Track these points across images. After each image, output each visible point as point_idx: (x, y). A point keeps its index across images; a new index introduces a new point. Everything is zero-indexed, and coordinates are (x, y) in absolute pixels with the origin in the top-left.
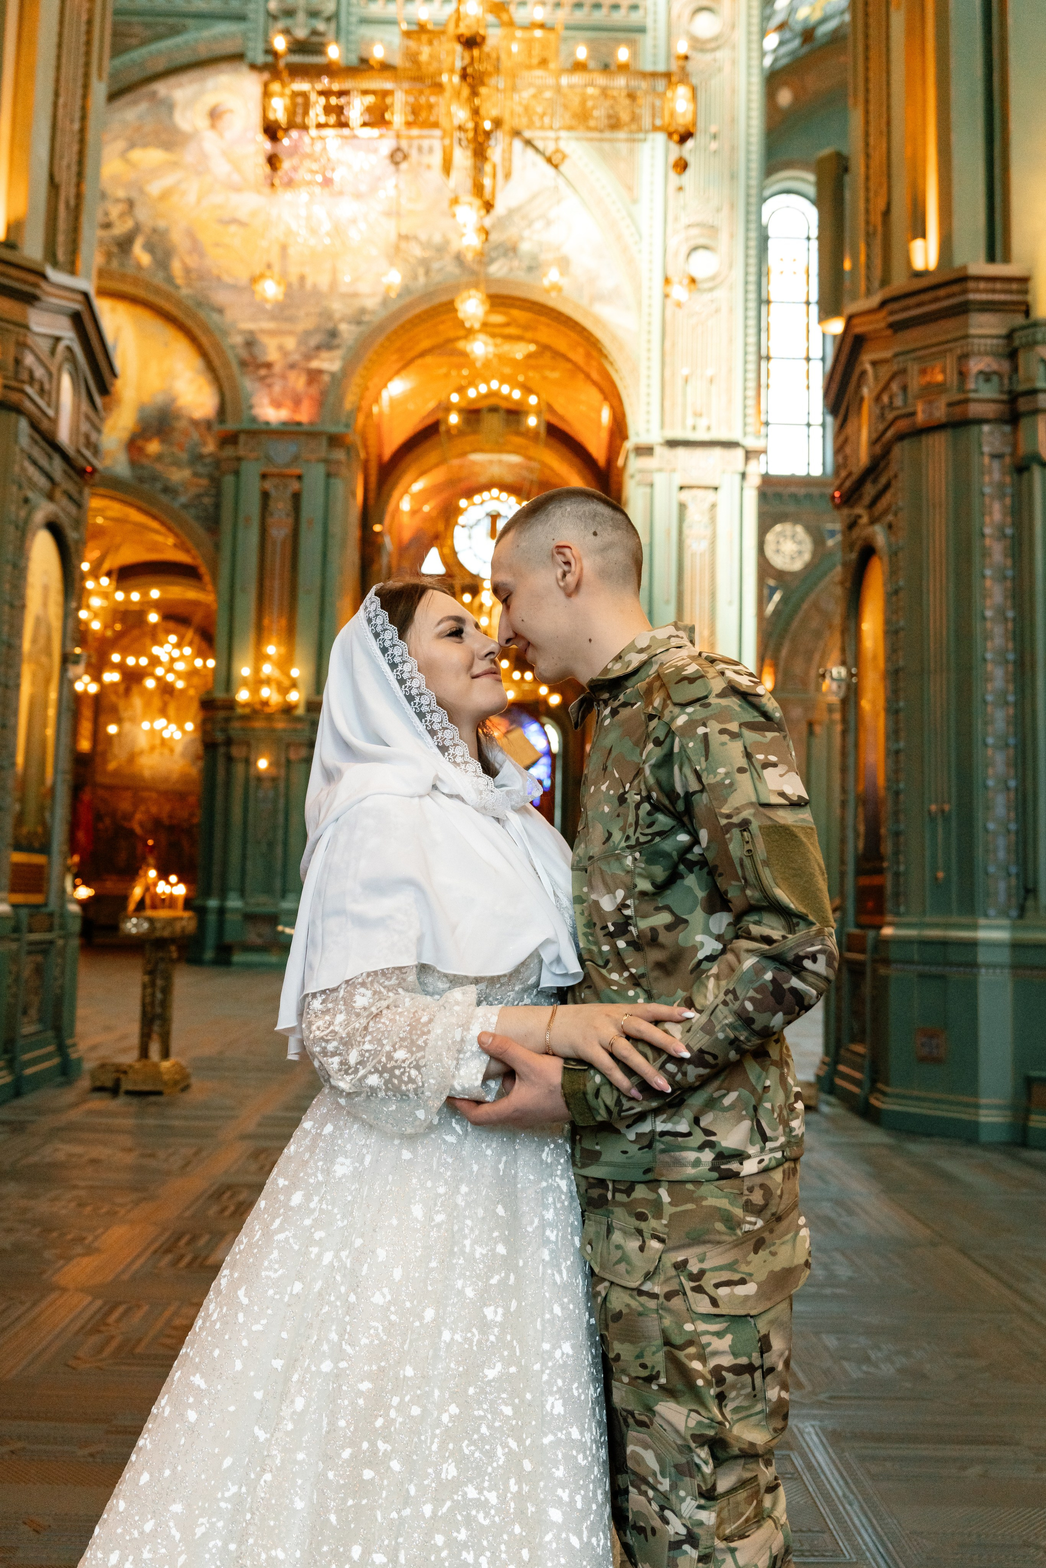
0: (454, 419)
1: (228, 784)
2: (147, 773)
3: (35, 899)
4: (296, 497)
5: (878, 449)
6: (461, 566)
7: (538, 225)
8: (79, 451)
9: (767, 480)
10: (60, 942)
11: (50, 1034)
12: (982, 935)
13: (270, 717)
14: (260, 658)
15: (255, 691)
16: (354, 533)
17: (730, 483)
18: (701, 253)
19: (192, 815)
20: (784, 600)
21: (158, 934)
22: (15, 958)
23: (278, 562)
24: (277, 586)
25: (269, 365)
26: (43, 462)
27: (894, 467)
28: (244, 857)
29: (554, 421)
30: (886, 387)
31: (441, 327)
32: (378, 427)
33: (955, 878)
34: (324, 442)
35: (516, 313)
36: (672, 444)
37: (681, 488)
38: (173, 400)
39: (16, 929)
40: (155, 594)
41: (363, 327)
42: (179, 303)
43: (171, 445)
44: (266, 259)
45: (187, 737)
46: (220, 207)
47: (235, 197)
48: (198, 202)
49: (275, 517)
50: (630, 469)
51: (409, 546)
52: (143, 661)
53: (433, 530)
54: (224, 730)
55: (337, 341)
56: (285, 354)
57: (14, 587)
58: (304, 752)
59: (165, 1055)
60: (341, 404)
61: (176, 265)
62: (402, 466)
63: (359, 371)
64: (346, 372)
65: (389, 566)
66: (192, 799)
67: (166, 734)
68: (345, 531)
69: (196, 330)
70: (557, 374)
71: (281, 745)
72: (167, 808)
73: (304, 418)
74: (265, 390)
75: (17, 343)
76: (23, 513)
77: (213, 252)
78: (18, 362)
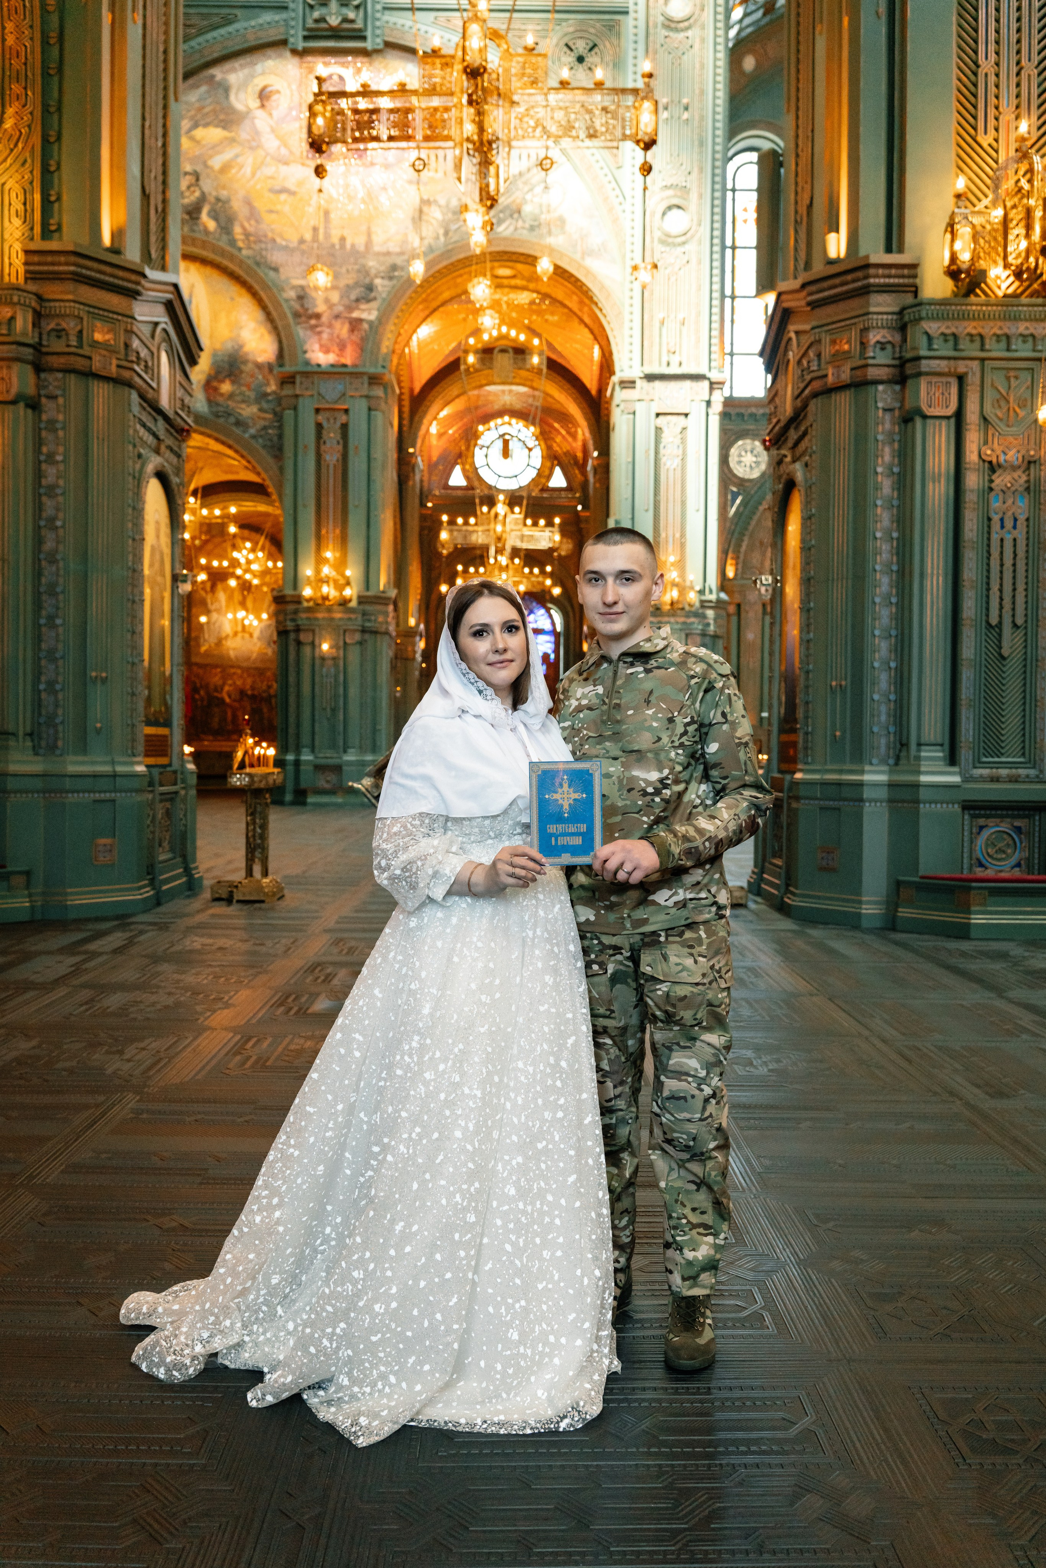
0: (471, 359)
1: (298, 663)
2: (232, 654)
3: (163, 761)
4: (345, 427)
5: (799, 403)
6: (480, 479)
8: (176, 413)
9: (729, 402)
10: (183, 792)
11: (179, 860)
12: (867, 777)
13: (329, 610)
14: (320, 561)
15: (317, 588)
16: (393, 455)
17: (698, 410)
18: (675, 211)
19: (269, 687)
20: (744, 504)
21: (256, 786)
22: (151, 805)
23: (331, 480)
24: (331, 501)
25: (318, 316)
26: (150, 424)
27: (810, 418)
28: (312, 722)
29: (554, 357)
30: (805, 354)
31: (459, 280)
32: (410, 365)
33: (848, 736)
34: (366, 379)
35: (520, 266)
36: (650, 378)
37: (658, 415)
38: (241, 347)
39: (151, 784)
40: (233, 510)
41: (394, 282)
42: (241, 263)
43: (240, 385)
44: (312, 223)
45: (263, 625)
46: (272, 178)
47: (283, 169)
48: (254, 174)
49: (328, 445)
50: (617, 399)
51: (436, 464)
52: (225, 564)
53: (457, 451)
54: (293, 620)
55: (373, 295)
56: (331, 306)
57: (135, 525)
58: (358, 637)
59: (265, 874)
60: (379, 349)
61: (237, 230)
62: (430, 397)
63: (393, 320)
64: (382, 320)
65: (422, 481)
66: (269, 674)
67: (247, 622)
68: (385, 455)
69: (256, 287)
70: (556, 318)
71: (340, 631)
72: (249, 681)
73: (348, 361)
74: (316, 338)
75: (126, 330)
76: (138, 466)
77: (268, 218)
78: (127, 346)
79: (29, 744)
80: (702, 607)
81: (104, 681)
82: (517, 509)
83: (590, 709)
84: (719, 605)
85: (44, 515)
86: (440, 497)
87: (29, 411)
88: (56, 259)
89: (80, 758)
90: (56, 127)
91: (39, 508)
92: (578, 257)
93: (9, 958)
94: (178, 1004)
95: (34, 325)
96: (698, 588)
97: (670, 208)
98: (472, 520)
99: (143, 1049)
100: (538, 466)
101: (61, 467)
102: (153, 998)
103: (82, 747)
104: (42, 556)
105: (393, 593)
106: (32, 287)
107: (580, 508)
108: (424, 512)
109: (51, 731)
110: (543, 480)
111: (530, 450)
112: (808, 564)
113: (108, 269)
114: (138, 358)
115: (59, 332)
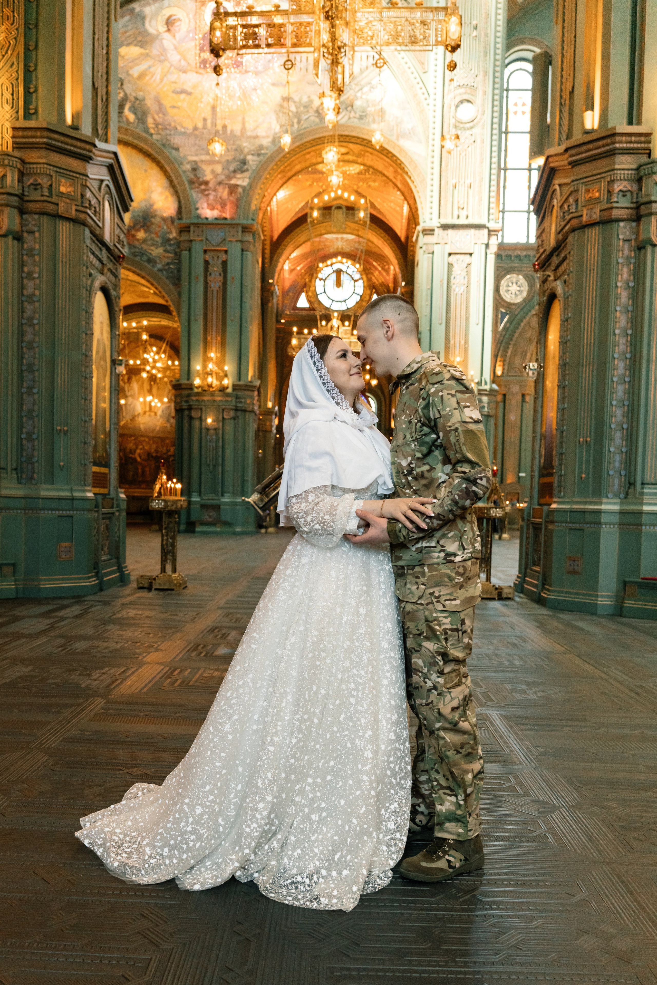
0: (315, 214)
1: (190, 432)
2: (142, 426)
3: (105, 491)
4: (224, 264)
5: (560, 237)
6: (320, 303)
7: (366, 89)
8: (115, 245)
9: (501, 246)
10: (117, 514)
11: (114, 560)
12: (604, 507)
13: (212, 394)
14: (206, 359)
15: (204, 379)
16: (258, 284)
17: (479, 251)
18: (466, 104)
20: (510, 321)
21: (169, 508)
22: (97, 521)
23: (215, 303)
24: (214, 317)
25: (206, 183)
26: (97, 253)
27: (569, 247)
28: (200, 473)
29: (375, 213)
30: (566, 200)
31: (308, 156)
32: (271, 219)
33: (591, 477)
34: (240, 229)
35: (351, 146)
36: (445, 227)
37: (450, 254)
38: (152, 205)
39: (97, 506)
40: (145, 323)
41: (261, 157)
42: (153, 145)
43: (151, 233)
44: (203, 115)
45: (164, 406)
46: (175, 82)
48: (162, 80)
49: (213, 276)
50: (420, 243)
51: (289, 291)
52: (138, 362)
53: (303, 282)
54: (187, 401)
55: (246, 167)
56: (216, 175)
57: (86, 323)
58: (232, 414)
59: (174, 571)
60: (249, 207)
61: (150, 121)
62: (285, 243)
63: (260, 185)
64: (251, 186)
65: (278, 304)
66: (168, 441)
67: (153, 404)
68: (253, 284)
69: (163, 162)
70: (376, 184)
71: (220, 409)
72: (154, 446)
73: (228, 216)
74: (205, 199)
75: (82, 185)
76: (89, 282)
77: (172, 112)
78: (82, 196)
79: (15, 476)
81: (66, 433)
82: (347, 323)
84: (491, 393)
85: (25, 316)
86: (291, 315)
87: (16, 242)
88: (34, 133)
89: (50, 487)
90: (34, 39)
91: (22, 310)
92: (394, 138)
93: (5, 619)
94: (122, 648)
95: (19, 181)
96: (477, 380)
97: (462, 102)
98: (315, 329)
99: (104, 673)
100: (361, 293)
101: (37, 282)
102: (106, 644)
103: (51, 479)
104: (24, 345)
105: (257, 383)
106: (17, 154)
108: (279, 326)
109: (30, 467)
111: (355, 281)
112: (564, 353)
113: (70, 141)
114: (90, 204)
115: (36, 186)
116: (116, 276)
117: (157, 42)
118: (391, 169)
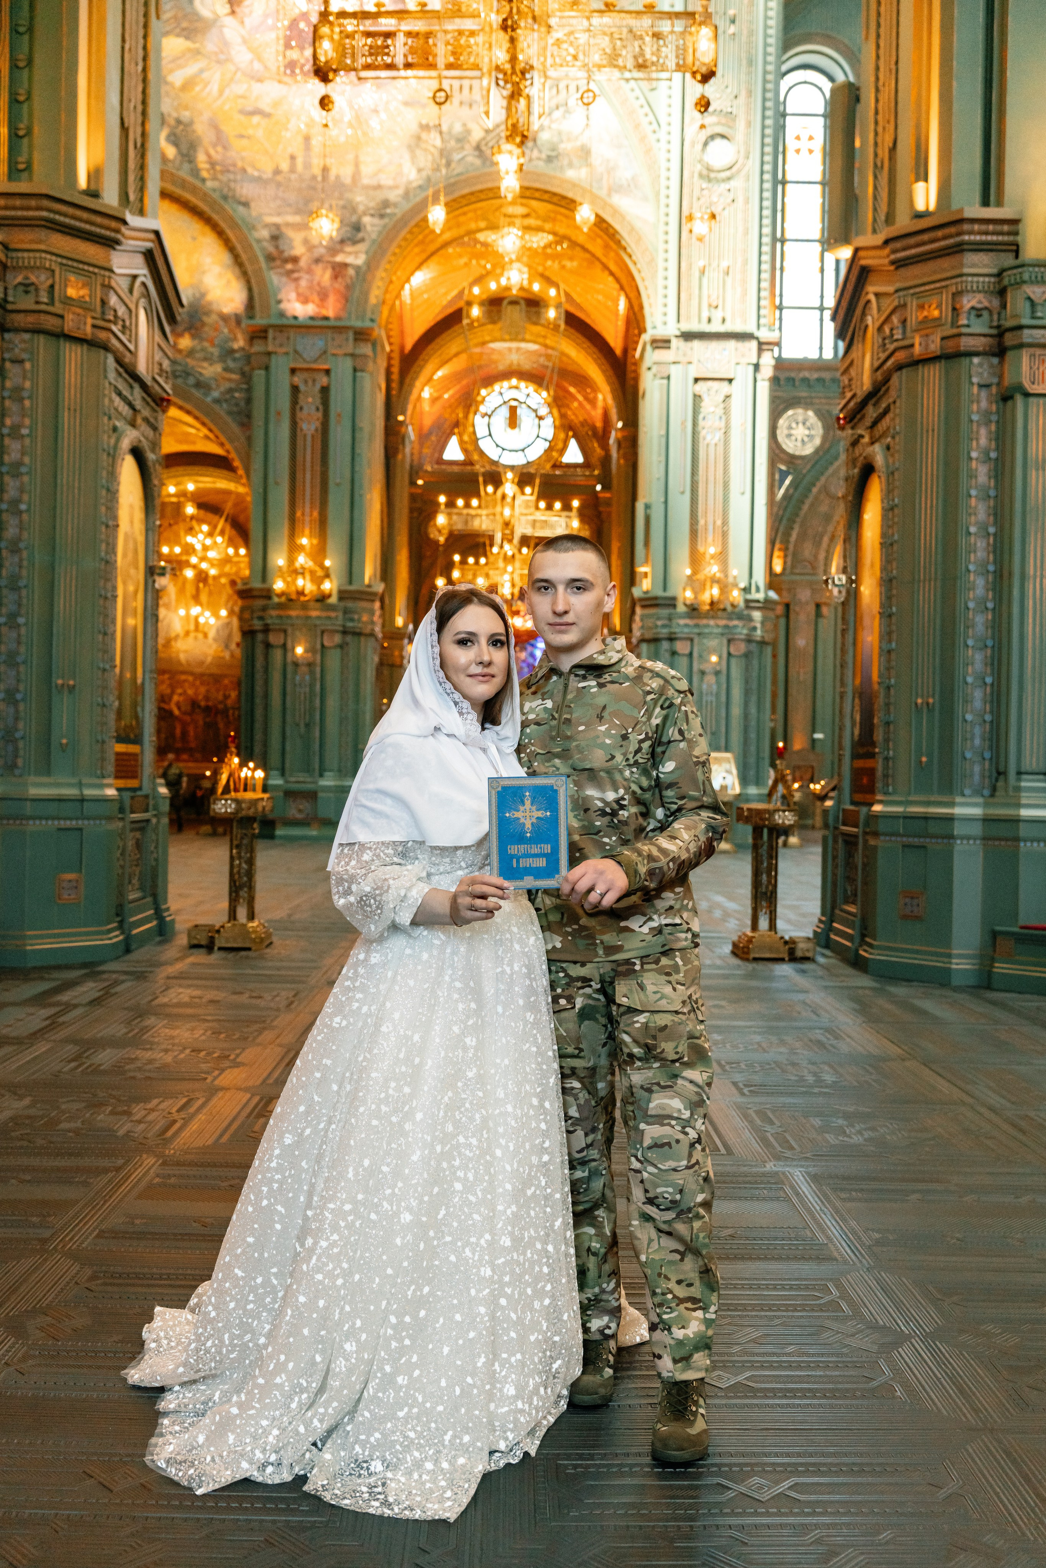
0: (475, 311)
1: (266, 670)
3: (133, 783)
4: (325, 391)
5: (879, 376)
6: (481, 453)
7: (557, 114)
8: (154, 379)
9: (781, 365)
10: (154, 821)
11: (149, 899)
12: (958, 811)
13: (305, 606)
14: (294, 548)
15: (291, 581)
16: (380, 425)
17: (744, 375)
18: (719, 141)
20: (794, 485)
21: (243, 814)
22: (121, 835)
23: (308, 456)
24: (307, 478)
25: (295, 260)
26: (126, 393)
27: (893, 393)
28: (284, 740)
29: (572, 309)
30: (887, 320)
32: (401, 319)
33: (936, 762)
34: (351, 336)
35: (534, 204)
36: (688, 336)
37: (696, 380)
38: (203, 295)
39: (122, 810)
40: (189, 486)
41: (387, 220)
42: (205, 197)
43: (202, 339)
44: (290, 150)
45: (220, 623)
46: (243, 97)
47: (257, 88)
48: (221, 92)
49: (305, 411)
50: (649, 360)
51: (430, 433)
52: (177, 550)
53: (453, 418)
54: (261, 618)
55: (360, 235)
56: (311, 248)
57: (108, 509)
58: (338, 639)
59: (251, 917)
60: (367, 299)
61: (201, 158)
62: (423, 356)
63: (383, 265)
64: (370, 266)
65: (412, 455)
66: (226, 681)
67: (202, 620)
68: (373, 424)
69: (223, 225)
70: (575, 264)
71: (317, 632)
72: (203, 690)
73: (331, 313)
74: (292, 286)
75: (103, 285)
76: (112, 441)
77: (237, 144)
78: (104, 303)
80: (748, 607)
81: (72, 689)
82: (528, 490)
83: (538, 724)
84: (766, 605)
86: (432, 473)
88: (26, 202)
89: (43, 780)
90: (26, 50)
96: (742, 585)
97: (712, 137)
98: (475, 502)
99: (153, 1110)
100: (550, 437)
101: (27, 442)
103: (46, 767)
105: (380, 588)
107: (599, 488)
108: (414, 490)
109: (10, 748)
110: (555, 454)
111: (541, 418)
112: (890, 562)
113: (85, 215)
114: (116, 316)
115: (27, 287)
116: (155, 429)
117: (214, 31)
118: (599, 241)
